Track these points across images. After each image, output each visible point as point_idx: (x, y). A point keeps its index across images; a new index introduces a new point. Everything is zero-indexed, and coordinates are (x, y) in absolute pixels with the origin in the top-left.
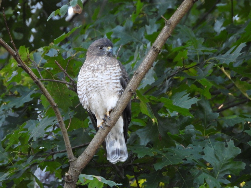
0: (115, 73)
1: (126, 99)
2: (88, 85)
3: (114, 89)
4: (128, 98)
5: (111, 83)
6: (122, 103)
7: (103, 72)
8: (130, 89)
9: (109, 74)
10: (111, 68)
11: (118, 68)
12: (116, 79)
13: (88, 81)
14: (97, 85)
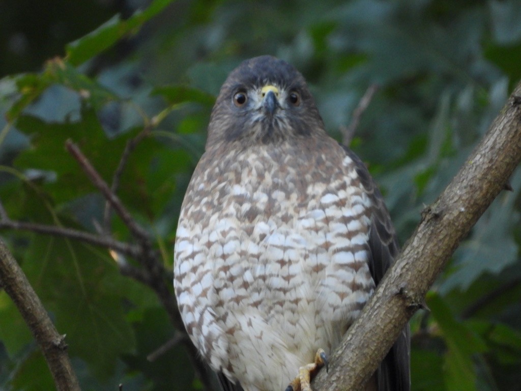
0: (346, 220)
1: (379, 330)
2: (220, 269)
3: (342, 296)
4: (391, 326)
5: (328, 271)
6: (361, 348)
7: (292, 217)
8: (402, 285)
9: (320, 224)
10: (329, 199)
11: (357, 194)
12: (353, 250)
13: (220, 254)
14: (261, 281)
